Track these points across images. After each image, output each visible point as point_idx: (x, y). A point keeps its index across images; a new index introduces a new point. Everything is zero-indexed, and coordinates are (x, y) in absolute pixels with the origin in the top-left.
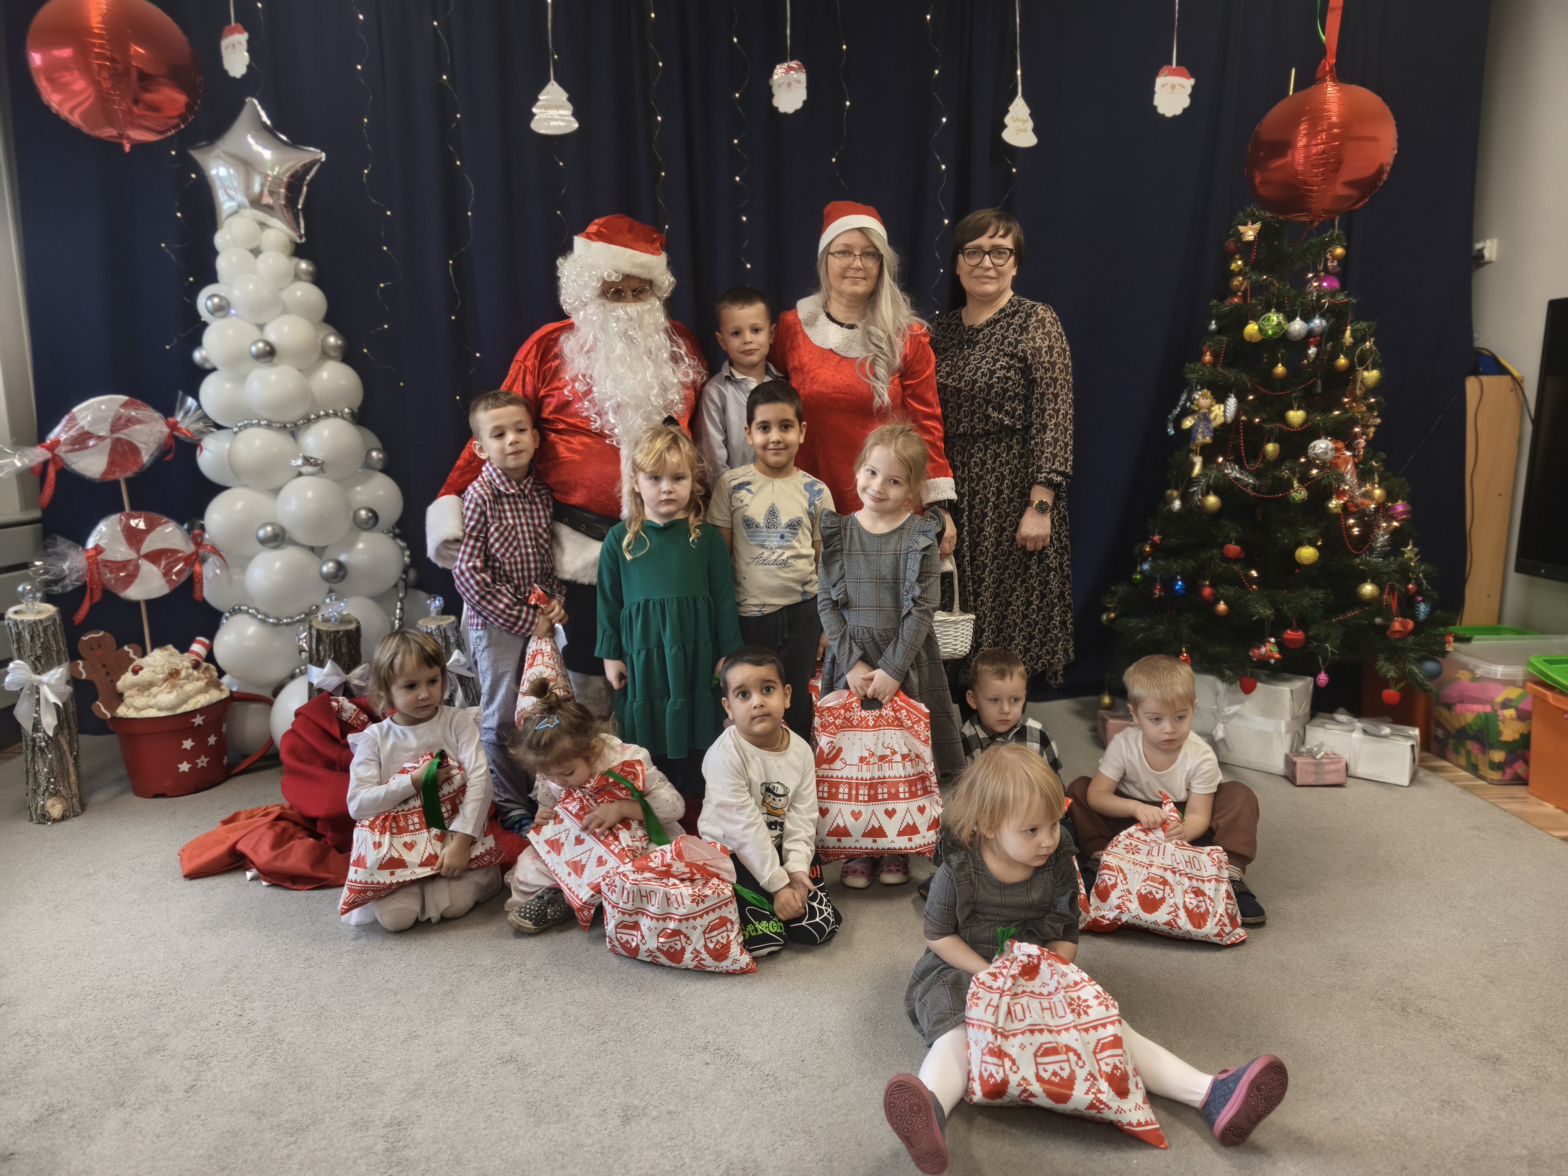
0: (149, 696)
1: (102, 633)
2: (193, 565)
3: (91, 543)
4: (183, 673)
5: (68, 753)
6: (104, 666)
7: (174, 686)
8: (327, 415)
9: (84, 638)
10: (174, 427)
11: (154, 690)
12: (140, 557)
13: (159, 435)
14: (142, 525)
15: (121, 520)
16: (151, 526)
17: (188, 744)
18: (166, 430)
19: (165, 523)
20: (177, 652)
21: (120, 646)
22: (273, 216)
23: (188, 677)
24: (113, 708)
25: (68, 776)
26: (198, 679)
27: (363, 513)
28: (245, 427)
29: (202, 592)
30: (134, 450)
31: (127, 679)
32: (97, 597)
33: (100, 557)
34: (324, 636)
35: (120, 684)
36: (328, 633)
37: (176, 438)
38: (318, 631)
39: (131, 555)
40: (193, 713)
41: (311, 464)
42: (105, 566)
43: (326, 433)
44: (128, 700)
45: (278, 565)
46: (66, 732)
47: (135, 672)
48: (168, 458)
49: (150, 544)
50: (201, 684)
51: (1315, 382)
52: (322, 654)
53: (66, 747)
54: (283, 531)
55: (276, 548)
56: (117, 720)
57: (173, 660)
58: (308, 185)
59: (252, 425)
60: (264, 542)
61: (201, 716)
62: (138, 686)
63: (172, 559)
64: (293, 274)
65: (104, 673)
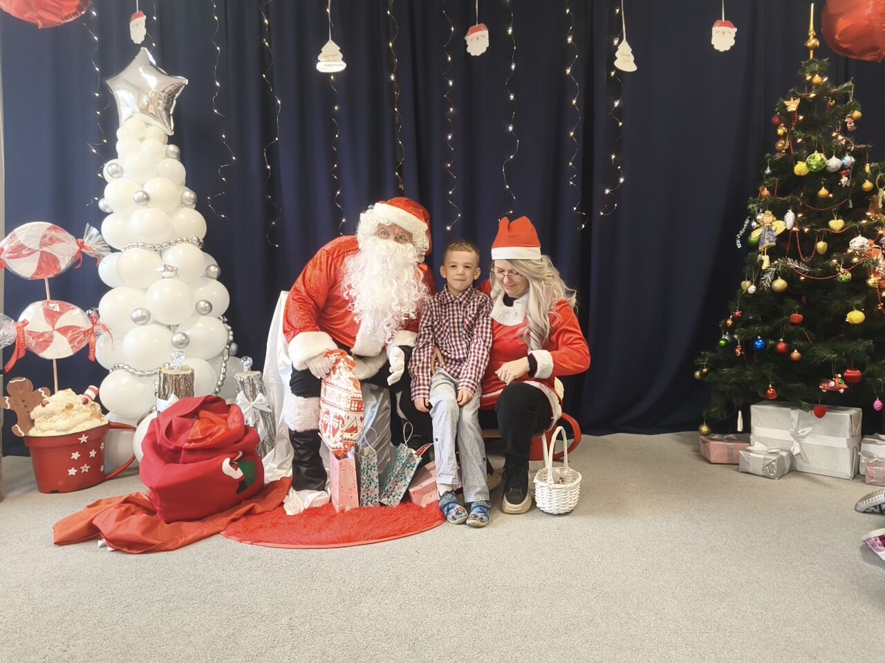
0: (51, 422)
2: (90, 337)
3: (21, 319)
4: (75, 407)
6: (24, 401)
7: (68, 415)
8: (182, 240)
9: (10, 382)
10: (82, 245)
11: (55, 418)
12: (54, 330)
13: (73, 251)
14: (57, 309)
15: (43, 305)
16: (63, 310)
17: (76, 456)
18: (78, 248)
19: (73, 309)
20: (74, 393)
22: (155, 119)
23: (78, 410)
24: (26, 431)
26: (86, 411)
27: (203, 304)
28: (129, 247)
29: (94, 355)
30: (55, 260)
32: (22, 354)
33: (26, 328)
34: (169, 378)
35: (32, 415)
36: (171, 376)
37: (83, 254)
38: (165, 374)
39: (48, 328)
40: (80, 434)
41: (169, 270)
42: (29, 334)
43: (181, 252)
44: (36, 424)
45: (144, 337)
47: (44, 406)
48: (78, 267)
49: (63, 322)
50: (88, 414)
51: (848, 202)
52: (167, 391)
54: (149, 314)
55: (143, 325)
56: (28, 438)
57: (69, 398)
58: (176, 99)
59: (133, 246)
60: (135, 320)
61: (85, 436)
62: (45, 414)
63: (75, 332)
64: (165, 153)
65: (23, 406)
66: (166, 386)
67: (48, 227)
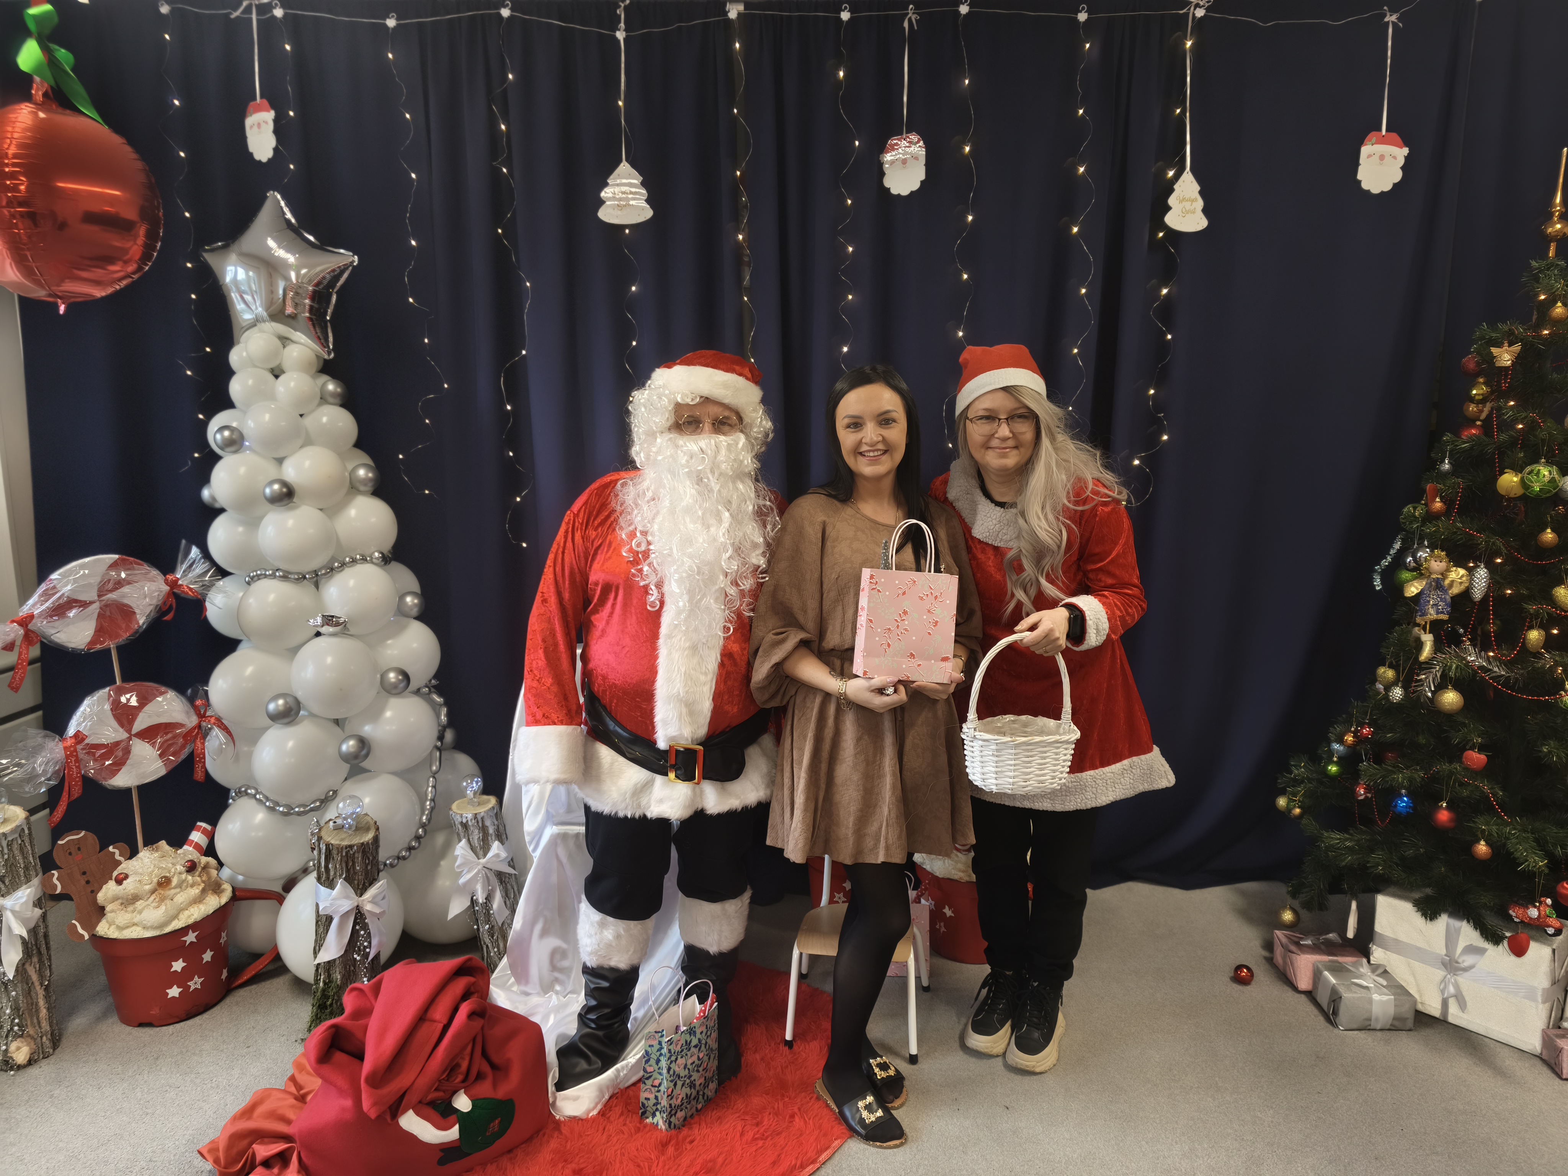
0: (133, 912)
1: (83, 833)
2: (195, 741)
3: (71, 730)
4: (175, 881)
5: (37, 984)
6: (84, 873)
7: (162, 900)
8: (354, 561)
9: (60, 842)
10: (174, 584)
11: (139, 904)
12: (131, 736)
13: (156, 595)
14: (134, 702)
15: (110, 695)
16: (144, 701)
17: (178, 966)
18: (167, 588)
19: (162, 693)
20: (170, 849)
21: (103, 846)
22: (295, 330)
23: (180, 885)
24: (90, 926)
25: (38, 1011)
26: (192, 886)
27: (392, 675)
28: (259, 577)
29: (204, 766)
30: (127, 612)
31: (110, 889)
32: (77, 792)
33: (83, 744)
34: (335, 852)
35: (101, 897)
36: (340, 849)
37: (176, 596)
38: (328, 845)
39: (122, 735)
40: (184, 931)
41: (331, 624)
42: (88, 753)
43: (352, 583)
44: (109, 916)
45: (290, 744)
46: (35, 959)
47: (120, 880)
48: (168, 618)
49: (143, 721)
50: (195, 891)
52: (332, 873)
53: (34, 977)
54: (298, 703)
55: (289, 724)
56: (95, 941)
57: (164, 862)
58: (336, 293)
59: (266, 576)
60: (275, 717)
61: (193, 932)
62: (122, 898)
63: (170, 735)
64: (319, 396)
65: (83, 882)
66: (330, 866)
67: (112, 561)
